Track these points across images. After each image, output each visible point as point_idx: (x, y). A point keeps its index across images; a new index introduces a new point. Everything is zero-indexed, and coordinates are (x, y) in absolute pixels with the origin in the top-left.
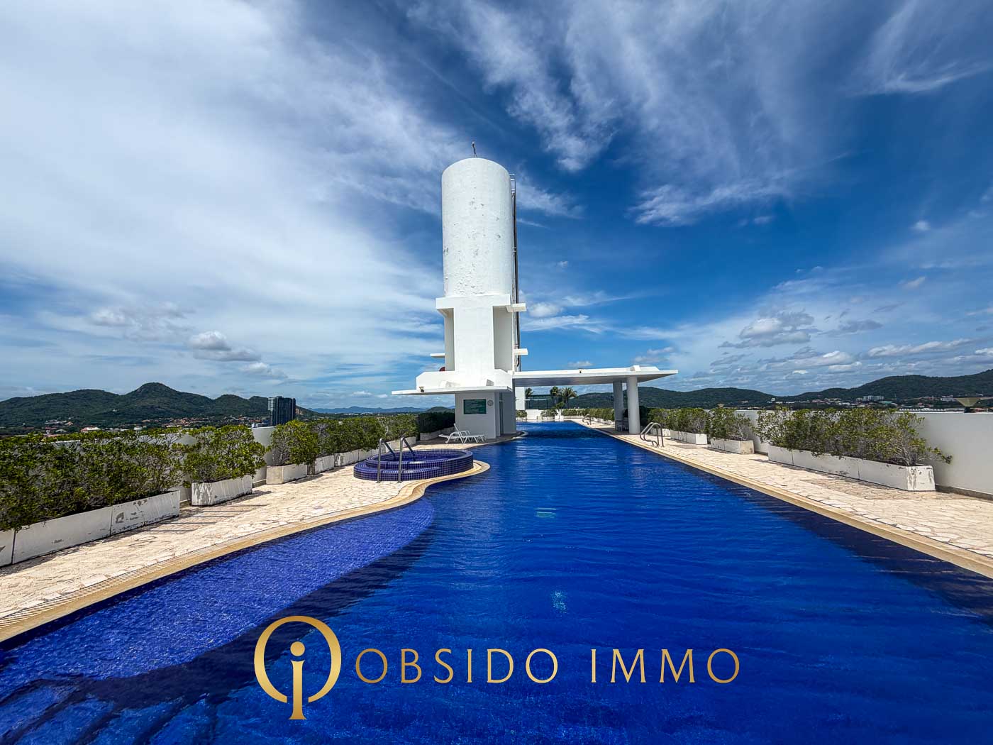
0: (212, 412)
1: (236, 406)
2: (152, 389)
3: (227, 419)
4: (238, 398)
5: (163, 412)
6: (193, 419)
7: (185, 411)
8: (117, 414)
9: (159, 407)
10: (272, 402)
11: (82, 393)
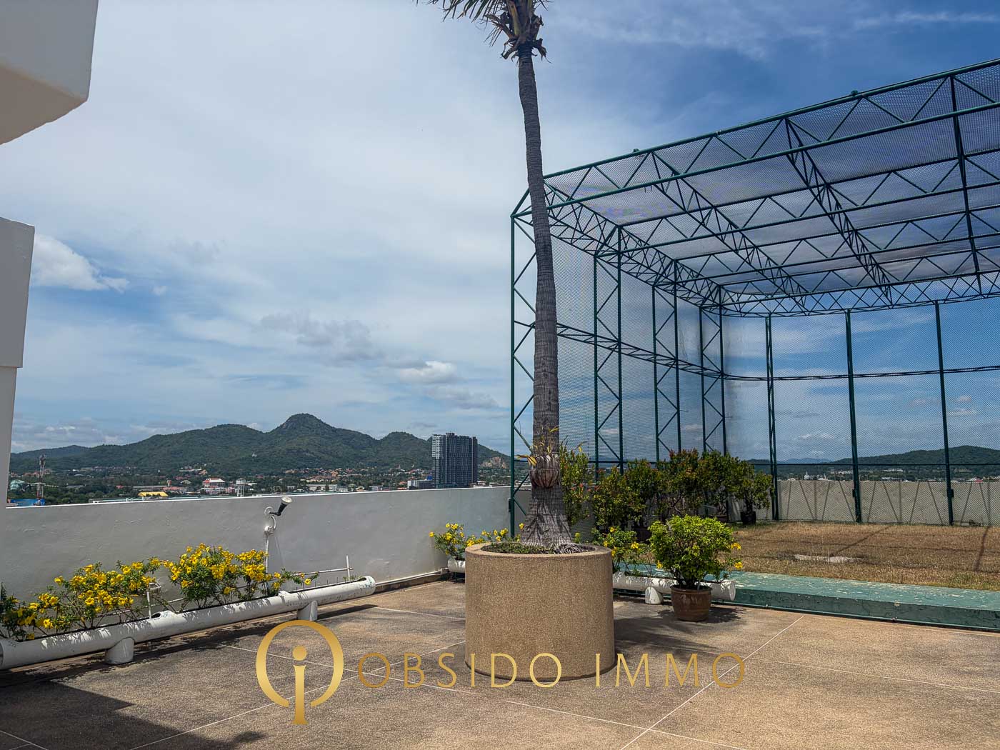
0: (375, 460)
1: (408, 452)
2: (301, 423)
3: (393, 471)
4: (411, 437)
5: (312, 459)
6: (348, 470)
7: (340, 458)
8: (257, 460)
9: (307, 451)
10: (438, 443)
11: (222, 429)
